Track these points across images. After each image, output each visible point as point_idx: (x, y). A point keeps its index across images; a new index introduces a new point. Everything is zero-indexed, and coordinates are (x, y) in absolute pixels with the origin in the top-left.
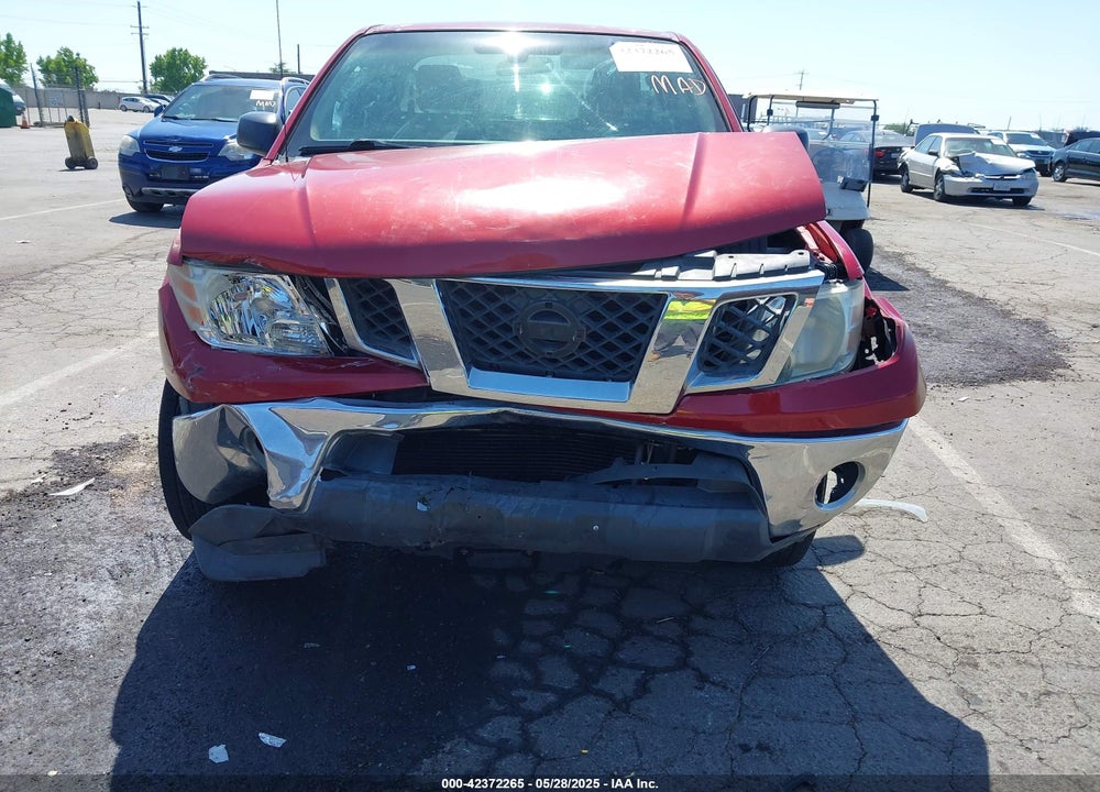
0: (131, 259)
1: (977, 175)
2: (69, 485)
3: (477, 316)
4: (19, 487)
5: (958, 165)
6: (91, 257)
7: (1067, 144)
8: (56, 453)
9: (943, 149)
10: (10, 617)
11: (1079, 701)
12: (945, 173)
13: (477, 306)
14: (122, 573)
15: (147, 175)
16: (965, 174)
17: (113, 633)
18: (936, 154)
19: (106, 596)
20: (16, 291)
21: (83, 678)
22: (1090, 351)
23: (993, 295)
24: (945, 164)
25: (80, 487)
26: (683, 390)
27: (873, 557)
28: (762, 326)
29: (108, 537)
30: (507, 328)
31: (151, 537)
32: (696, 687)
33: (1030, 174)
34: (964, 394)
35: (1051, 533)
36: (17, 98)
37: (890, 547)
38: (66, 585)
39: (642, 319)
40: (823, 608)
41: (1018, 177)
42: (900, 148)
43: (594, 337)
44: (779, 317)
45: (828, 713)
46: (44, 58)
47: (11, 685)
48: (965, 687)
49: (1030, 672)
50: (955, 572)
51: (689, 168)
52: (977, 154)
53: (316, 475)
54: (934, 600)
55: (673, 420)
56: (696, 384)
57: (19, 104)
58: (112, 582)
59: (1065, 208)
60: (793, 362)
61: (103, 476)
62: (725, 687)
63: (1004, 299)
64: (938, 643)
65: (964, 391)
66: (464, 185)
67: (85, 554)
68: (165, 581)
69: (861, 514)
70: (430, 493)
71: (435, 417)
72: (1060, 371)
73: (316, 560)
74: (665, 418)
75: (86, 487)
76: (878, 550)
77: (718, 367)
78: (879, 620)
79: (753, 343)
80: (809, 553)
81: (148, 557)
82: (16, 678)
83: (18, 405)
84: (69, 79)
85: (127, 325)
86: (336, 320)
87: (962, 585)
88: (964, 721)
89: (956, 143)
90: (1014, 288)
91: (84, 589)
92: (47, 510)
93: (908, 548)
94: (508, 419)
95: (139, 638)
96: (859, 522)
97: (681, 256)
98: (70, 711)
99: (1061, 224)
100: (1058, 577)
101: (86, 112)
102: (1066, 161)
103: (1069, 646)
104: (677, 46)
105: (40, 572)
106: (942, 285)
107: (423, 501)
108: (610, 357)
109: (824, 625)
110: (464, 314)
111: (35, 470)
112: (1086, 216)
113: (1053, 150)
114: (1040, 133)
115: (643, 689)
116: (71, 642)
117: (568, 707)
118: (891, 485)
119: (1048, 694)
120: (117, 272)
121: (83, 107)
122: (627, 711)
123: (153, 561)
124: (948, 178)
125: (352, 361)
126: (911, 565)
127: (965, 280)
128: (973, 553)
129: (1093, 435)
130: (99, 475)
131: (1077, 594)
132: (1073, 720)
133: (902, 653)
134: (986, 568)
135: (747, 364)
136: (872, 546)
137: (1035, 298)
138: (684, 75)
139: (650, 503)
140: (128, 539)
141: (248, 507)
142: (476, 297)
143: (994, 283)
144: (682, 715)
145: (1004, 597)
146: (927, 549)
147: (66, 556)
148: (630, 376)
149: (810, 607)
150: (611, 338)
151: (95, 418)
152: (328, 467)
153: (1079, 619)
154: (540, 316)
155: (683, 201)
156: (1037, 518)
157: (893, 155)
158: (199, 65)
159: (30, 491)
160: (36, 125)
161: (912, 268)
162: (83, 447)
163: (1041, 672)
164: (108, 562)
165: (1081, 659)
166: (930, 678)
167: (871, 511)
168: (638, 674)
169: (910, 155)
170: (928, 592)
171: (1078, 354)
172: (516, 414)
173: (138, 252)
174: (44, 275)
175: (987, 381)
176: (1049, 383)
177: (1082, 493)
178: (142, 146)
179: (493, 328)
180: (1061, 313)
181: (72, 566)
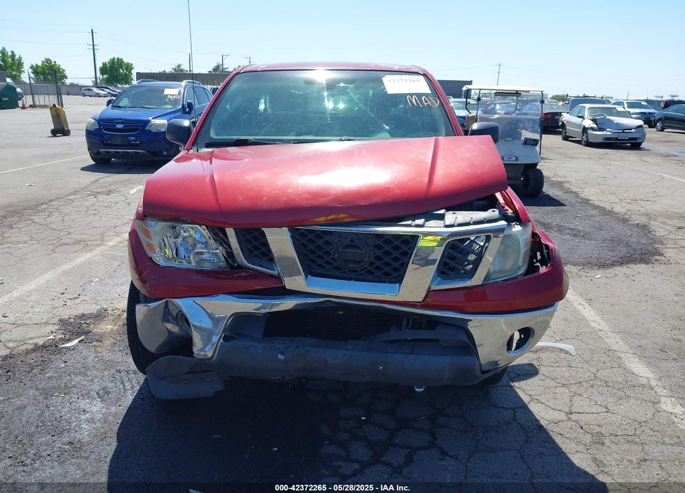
0: (95, 194)
1: (608, 130)
2: (69, 340)
3: (311, 246)
4: (41, 342)
5: (596, 124)
6: (70, 194)
7: (664, 108)
8: (60, 320)
9: (586, 114)
10: (42, 422)
11: (663, 465)
12: (588, 129)
13: (311, 241)
14: (104, 394)
15: (103, 142)
16: (600, 129)
17: (102, 430)
18: (582, 117)
19: (96, 408)
20: (28, 217)
21: (86, 458)
22: (676, 244)
23: (618, 209)
24: (588, 123)
25: (76, 341)
26: (429, 288)
27: (543, 378)
28: (473, 252)
29: (95, 372)
30: (328, 253)
31: (120, 372)
32: (440, 459)
33: (640, 128)
34: (599, 274)
35: (649, 361)
36: (18, 90)
37: (554, 371)
38: (73, 402)
39: (405, 248)
40: (514, 409)
41: (633, 130)
42: (561, 113)
43: (378, 258)
44: (482, 247)
45: (517, 474)
46: (34, 64)
47: (46, 463)
48: (597, 456)
49: (634, 447)
50: (592, 386)
51: (430, 161)
52: (607, 117)
53: (220, 338)
54: (580, 404)
55: (424, 305)
56: (437, 285)
57: (20, 93)
58: (99, 400)
59: (663, 149)
60: (491, 270)
61: (89, 334)
62: (457, 459)
63: (624, 211)
64: (581, 431)
65: (599, 272)
66: (303, 173)
67: (82, 383)
68: (129, 398)
69: (537, 351)
70: (285, 348)
71: (287, 304)
72: (657, 257)
73: (219, 387)
74: (419, 304)
75: (80, 342)
76: (546, 373)
77: (448, 275)
78: (547, 417)
79: (468, 261)
80: (505, 376)
81: (119, 384)
82: (48, 458)
83: (36, 290)
84: (49, 77)
85: (96, 238)
86: (231, 249)
87: (596, 394)
88: (596, 477)
89: (594, 110)
90: (630, 203)
91: (83, 404)
92: (58, 356)
93: (564, 372)
94: (329, 304)
95: (118, 434)
96: (534, 356)
97: (426, 213)
98: (81, 477)
99: (660, 160)
100: (652, 389)
101: (61, 98)
102: (663, 119)
103: (658, 431)
104: (422, 76)
105: (57, 394)
106: (586, 202)
107: (281, 353)
108: (387, 269)
109: (515, 420)
110: (304, 245)
111: (49, 331)
112: (677, 154)
113: (656, 111)
114: (647, 101)
115: (409, 460)
116: (78, 436)
117: (366, 471)
118: (554, 333)
119: (645, 460)
120: (87, 204)
121: (59, 95)
122: (400, 473)
123: (122, 386)
124: (590, 132)
125: (241, 272)
126: (566, 383)
127: (600, 199)
128: (603, 374)
129: (675, 299)
130: (87, 333)
131: (663, 399)
132: (659, 476)
133: (560, 436)
134: (611, 384)
135: (465, 273)
136: (542, 370)
137: (643, 210)
138: (426, 95)
139: (412, 353)
140: (106, 373)
141: (181, 357)
142: (311, 236)
143: (617, 200)
144: (432, 475)
145: (620, 402)
146: (576, 372)
147: (71, 384)
148: (399, 280)
149: (506, 409)
150: (388, 259)
151: (82, 298)
152: (227, 334)
153: (664, 414)
154: (346, 247)
155: (426, 180)
156: (641, 352)
157: (556, 117)
158: (129, 67)
159: (47, 344)
160: (31, 106)
161: (568, 191)
162: (76, 316)
163: (641, 447)
164: (96, 387)
165: (665, 439)
166: (577, 451)
167: (542, 349)
168: (406, 451)
169: (566, 117)
170: (576, 399)
171: (668, 246)
172: (334, 302)
173: (99, 190)
174: (44, 206)
175: (613, 265)
176: (650, 265)
177: (669, 335)
178: (100, 125)
179: (320, 253)
180: (659, 219)
181: (75, 390)
